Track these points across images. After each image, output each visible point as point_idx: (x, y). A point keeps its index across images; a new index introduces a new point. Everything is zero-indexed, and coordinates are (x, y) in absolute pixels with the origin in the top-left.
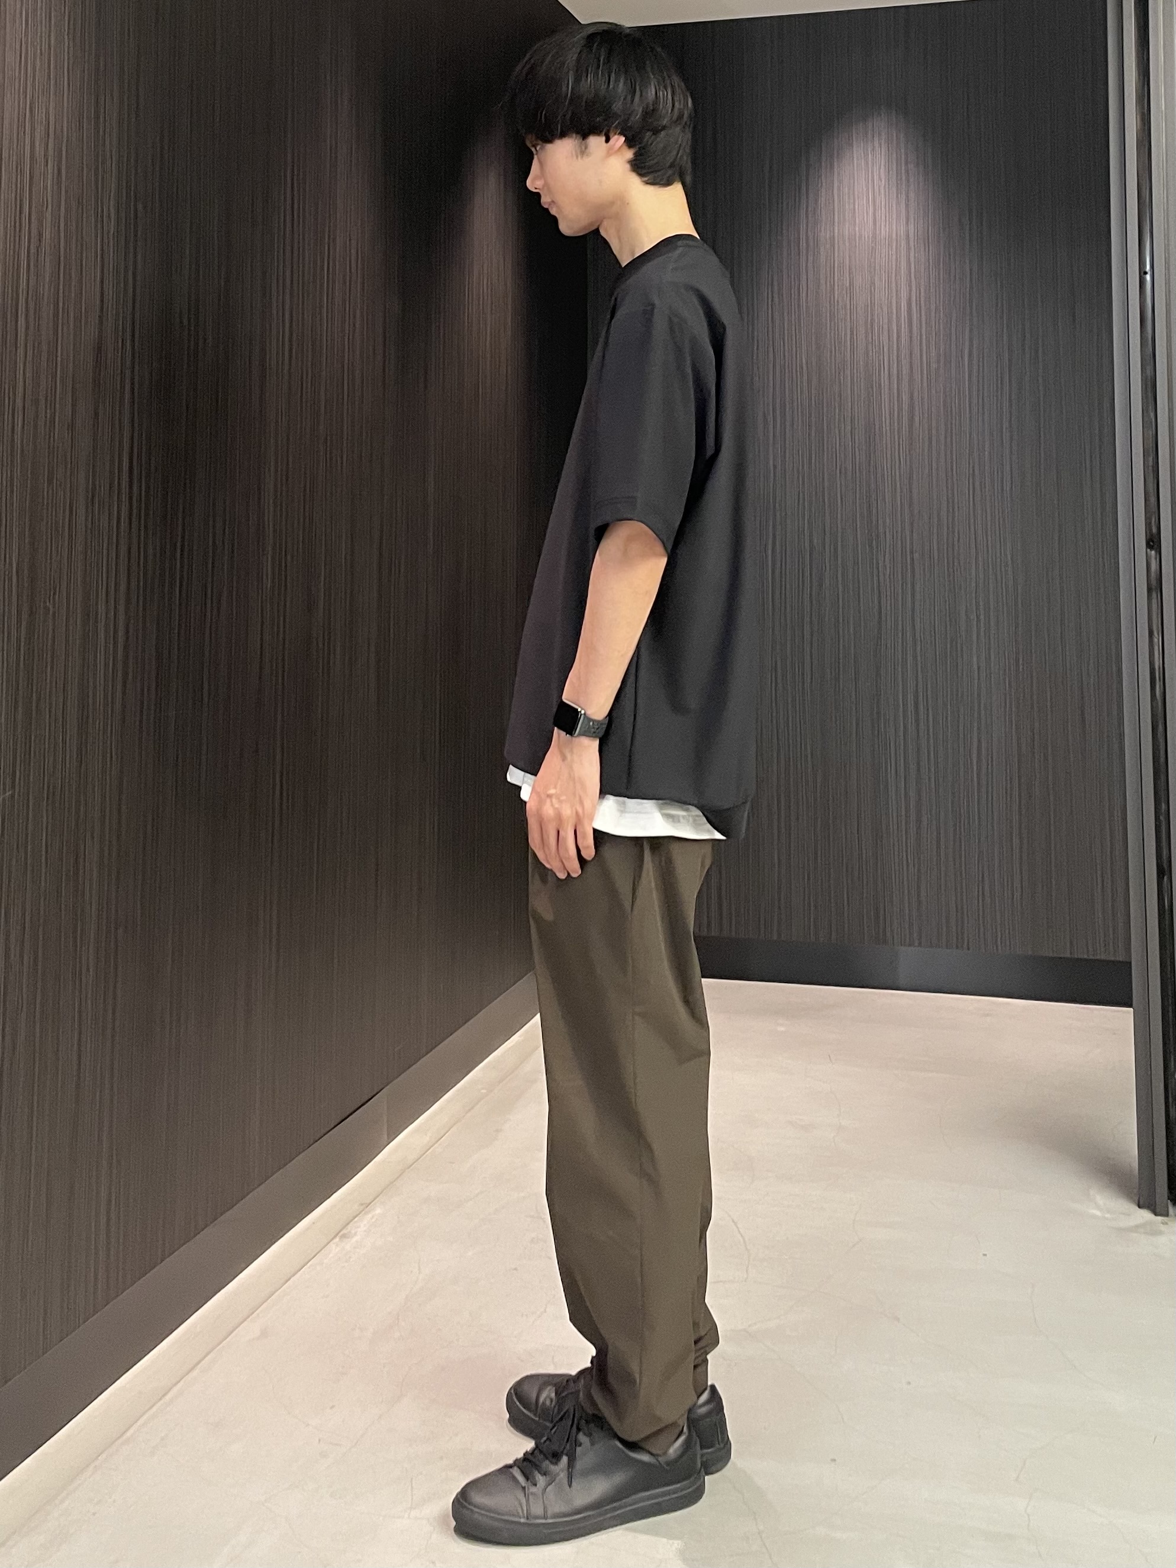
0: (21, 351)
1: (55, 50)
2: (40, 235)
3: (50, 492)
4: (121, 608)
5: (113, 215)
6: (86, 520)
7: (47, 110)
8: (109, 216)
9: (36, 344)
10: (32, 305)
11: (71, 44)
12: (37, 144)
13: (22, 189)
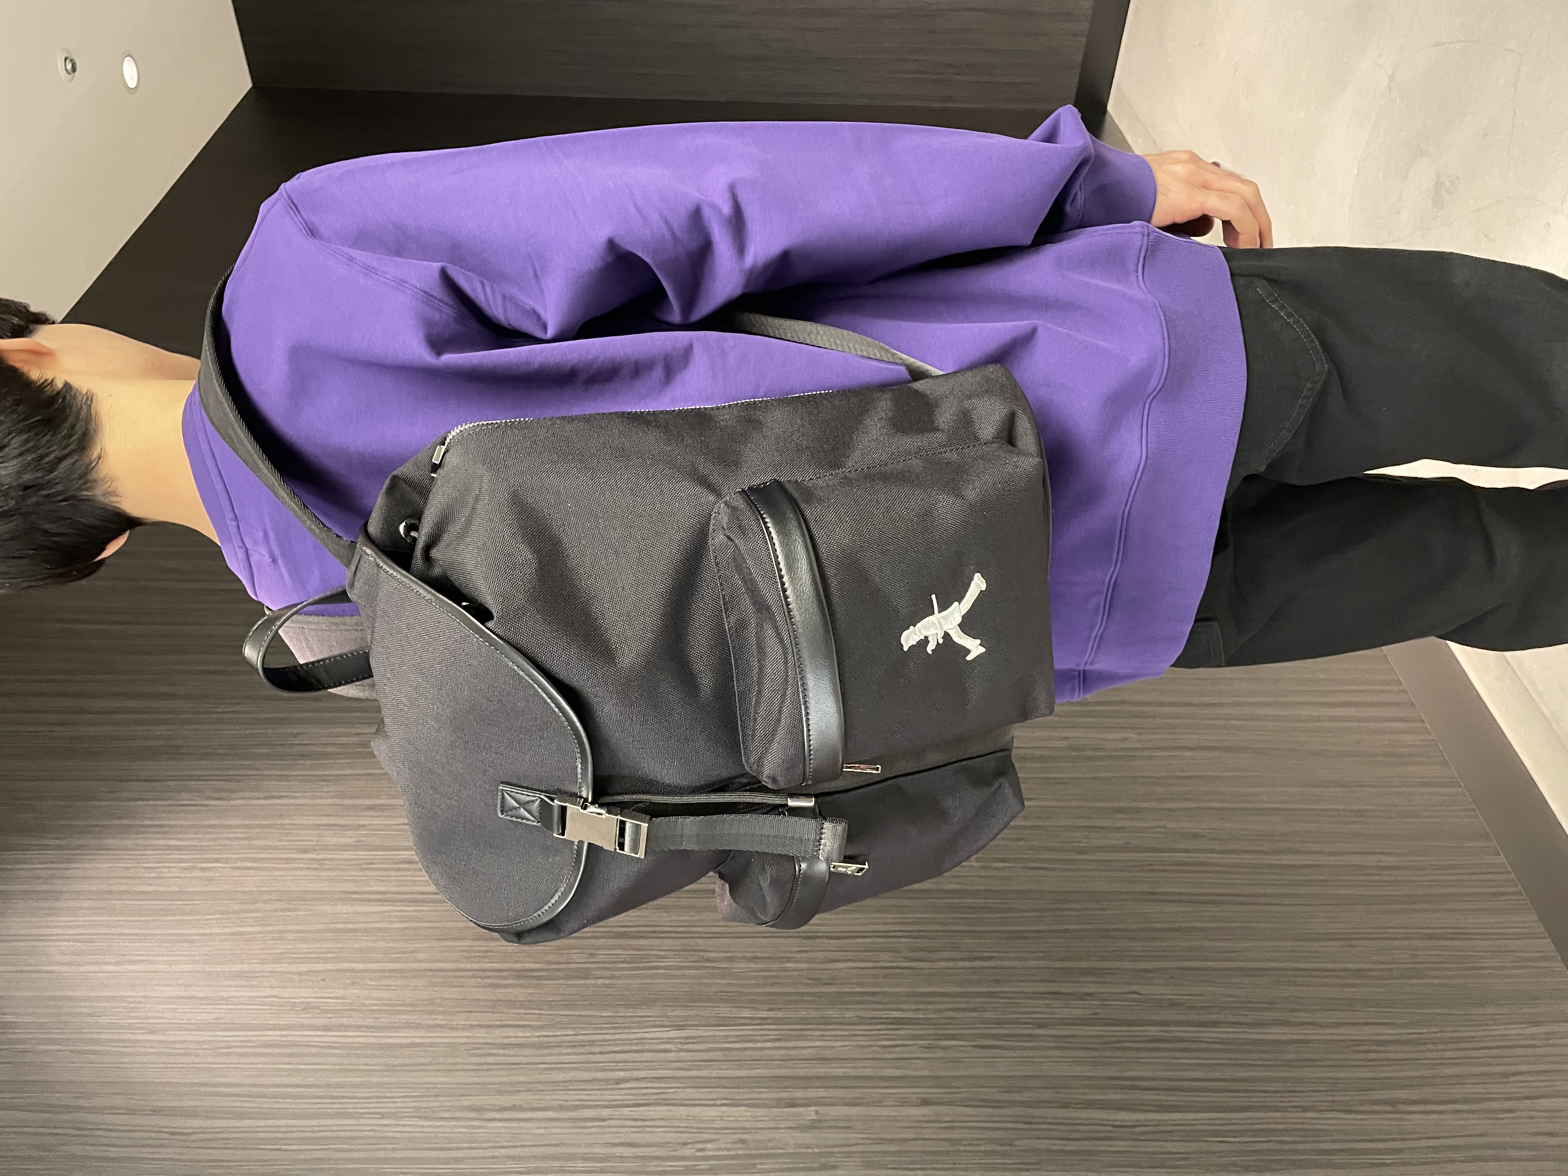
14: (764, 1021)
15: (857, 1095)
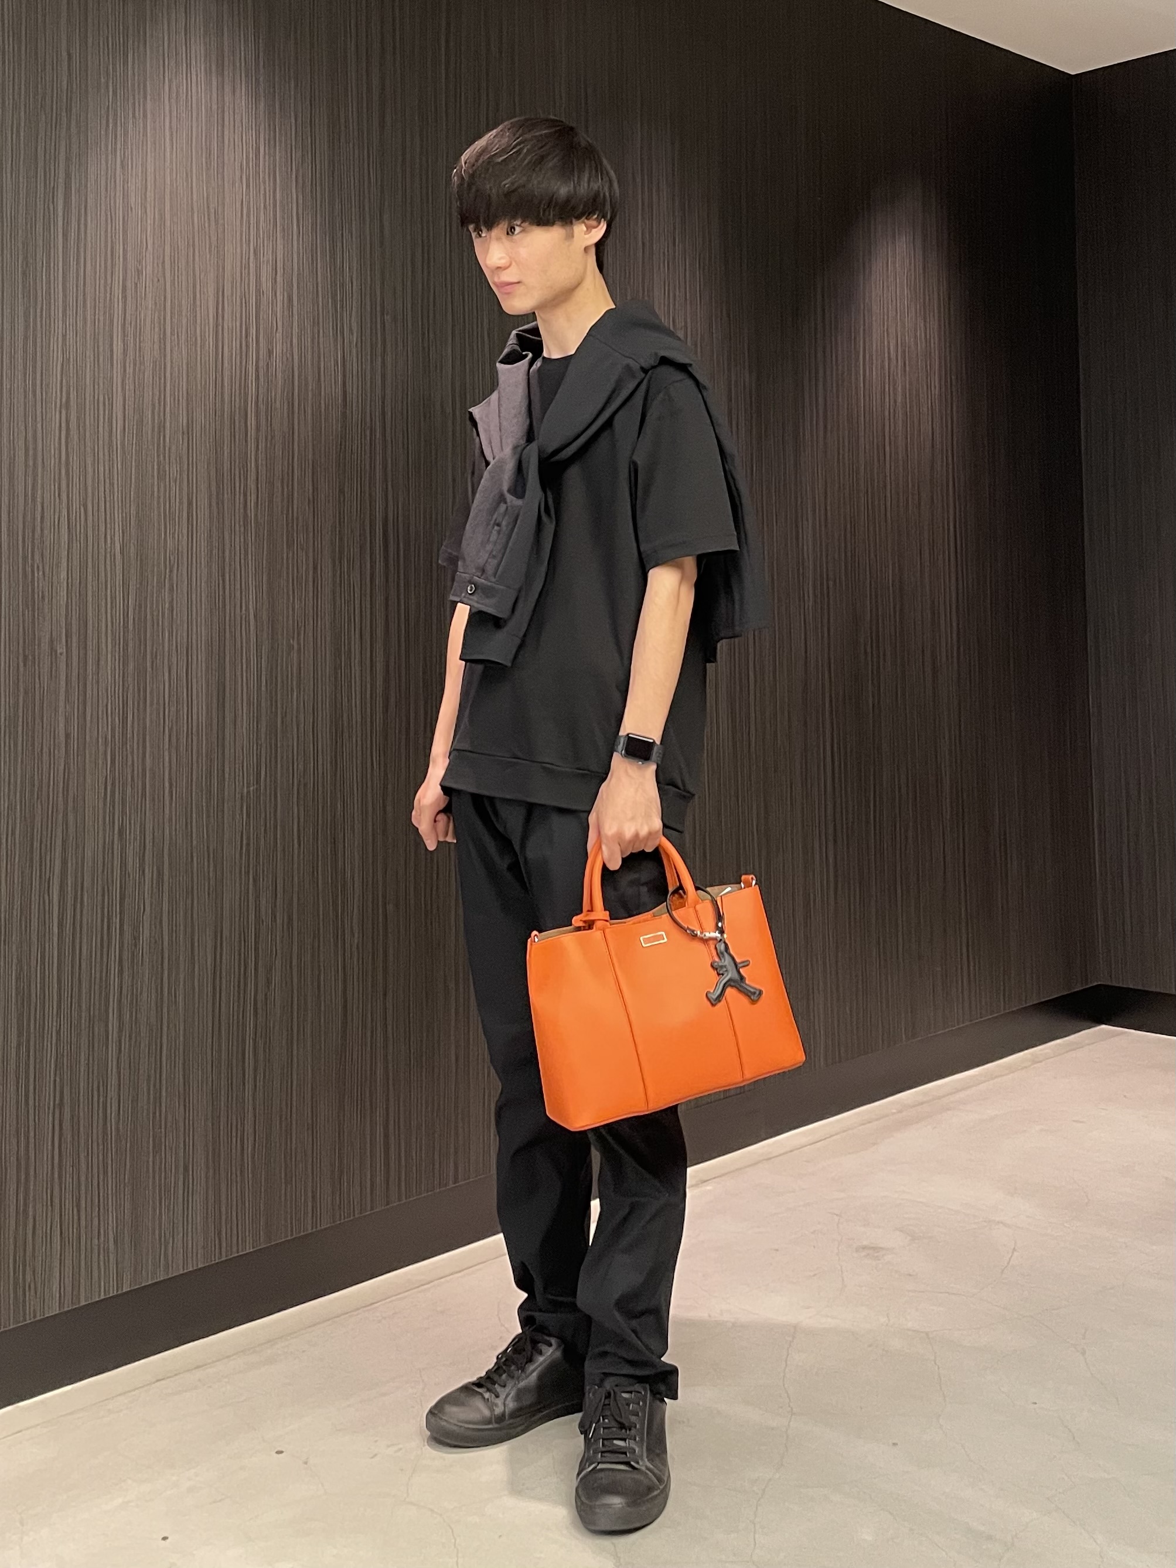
0: (251, 445)
1: (281, 202)
2: (270, 352)
3: (291, 555)
4: (379, 645)
5: (355, 329)
6: (334, 575)
7: (274, 252)
8: (351, 330)
9: (269, 437)
10: (262, 407)
11: (301, 197)
12: (264, 279)
13: (248, 317)
14: (126, 615)
15: (73, 684)
